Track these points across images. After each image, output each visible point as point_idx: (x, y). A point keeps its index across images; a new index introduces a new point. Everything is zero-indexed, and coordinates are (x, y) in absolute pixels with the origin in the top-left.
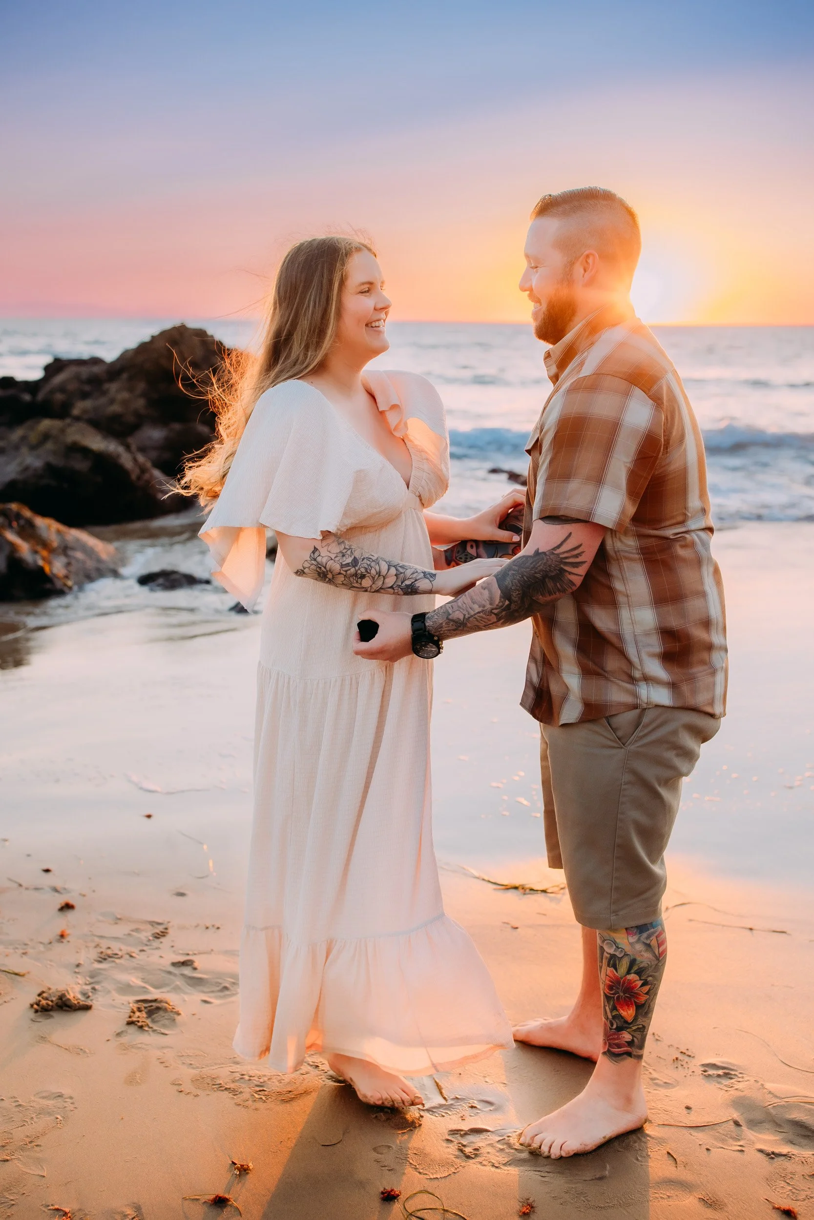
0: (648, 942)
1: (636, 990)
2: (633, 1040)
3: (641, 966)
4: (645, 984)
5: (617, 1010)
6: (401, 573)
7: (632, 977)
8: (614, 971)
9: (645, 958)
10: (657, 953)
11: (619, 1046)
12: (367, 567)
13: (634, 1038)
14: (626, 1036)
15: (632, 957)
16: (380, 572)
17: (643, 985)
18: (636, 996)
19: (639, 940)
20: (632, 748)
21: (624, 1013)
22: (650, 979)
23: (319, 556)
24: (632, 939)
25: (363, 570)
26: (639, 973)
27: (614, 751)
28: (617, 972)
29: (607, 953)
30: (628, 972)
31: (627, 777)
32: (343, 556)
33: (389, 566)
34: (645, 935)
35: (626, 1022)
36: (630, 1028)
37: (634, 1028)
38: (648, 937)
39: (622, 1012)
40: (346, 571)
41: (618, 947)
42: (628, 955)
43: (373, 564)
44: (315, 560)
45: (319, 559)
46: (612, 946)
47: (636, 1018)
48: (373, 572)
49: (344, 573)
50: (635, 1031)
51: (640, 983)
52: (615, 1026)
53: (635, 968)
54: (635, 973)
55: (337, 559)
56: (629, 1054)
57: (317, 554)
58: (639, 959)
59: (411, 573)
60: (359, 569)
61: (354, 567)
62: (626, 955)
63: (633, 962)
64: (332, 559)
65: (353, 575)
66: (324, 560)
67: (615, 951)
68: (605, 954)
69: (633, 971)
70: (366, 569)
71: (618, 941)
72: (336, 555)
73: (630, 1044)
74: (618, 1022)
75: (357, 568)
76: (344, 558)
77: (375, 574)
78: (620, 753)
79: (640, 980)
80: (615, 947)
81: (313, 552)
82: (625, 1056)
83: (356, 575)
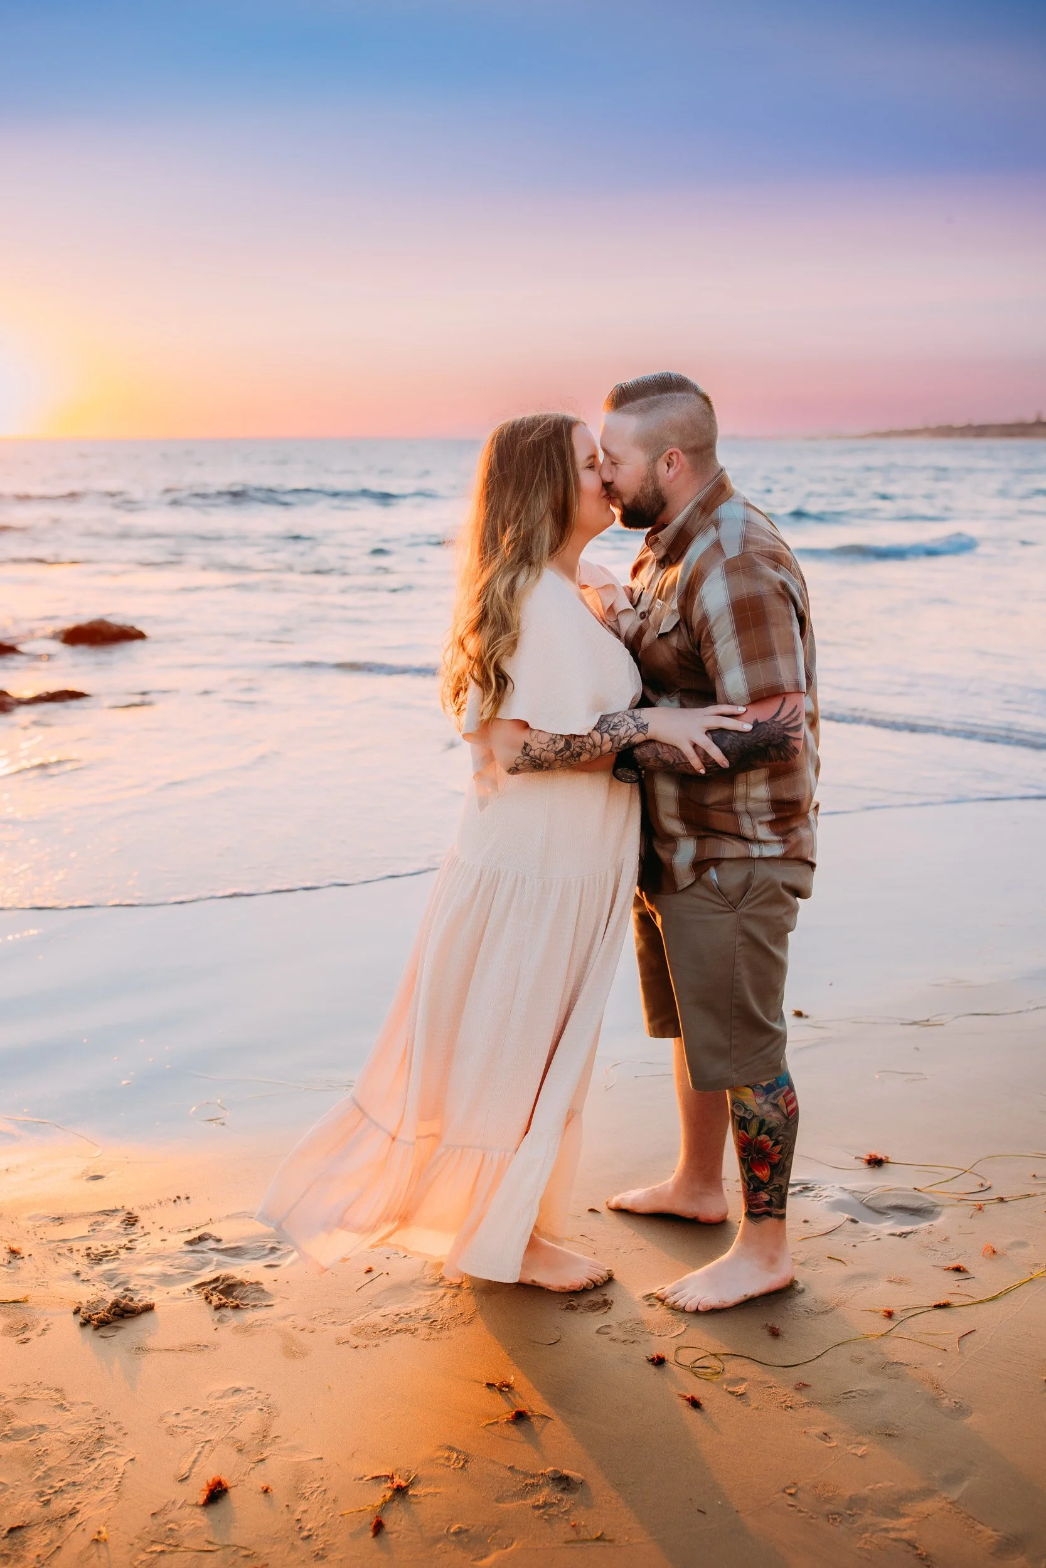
0: (775, 1102)
1: (768, 1150)
2: (771, 1200)
3: (771, 1126)
4: (776, 1143)
5: (752, 1171)
6: (616, 736)
7: (762, 1137)
8: (745, 1133)
9: (774, 1118)
10: (785, 1112)
11: (758, 1206)
12: (580, 745)
13: (772, 1198)
14: (765, 1197)
15: (761, 1118)
16: (594, 744)
17: (774, 1145)
18: (769, 1155)
19: (766, 1101)
20: (744, 910)
21: (759, 1174)
22: (781, 1138)
23: (531, 750)
24: (760, 1100)
25: (577, 749)
26: (769, 1132)
27: (726, 916)
28: (748, 1133)
29: (737, 1116)
30: (759, 1134)
31: (740, 939)
32: (555, 743)
33: (601, 734)
34: (772, 1095)
35: (762, 1182)
36: (767, 1188)
37: (771, 1188)
38: (775, 1097)
39: (757, 1172)
40: (562, 756)
41: (746, 1110)
42: (756, 1116)
43: (585, 740)
44: (528, 755)
45: (532, 753)
46: (741, 1109)
47: (771, 1178)
48: (588, 746)
49: (561, 758)
50: (772, 1190)
51: (771, 1143)
52: (752, 1187)
53: (765, 1129)
54: (766, 1133)
55: (550, 748)
56: (769, 1214)
57: (528, 748)
58: (768, 1119)
59: (624, 731)
60: (574, 750)
61: (568, 749)
62: (755, 1116)
63: (762, 1123)
64: (544, 750)
65: (570, 757)
66: (537, 753)
67: (744, 1113)
68: (736, 1117)
69: (763, 1132)
70: (580, 747)
71: (746, 1103)
72: (547, 744)
73: (769, 1203)
74: (754, 1182)
75: (571, 750)
76: (557, 744)
77: (590, 747)
78: (733, 916)
79: (771, 1140)
80: (744, 1109)
81: (525, 748)
82: (765, 1216)
83: (572, 755)
